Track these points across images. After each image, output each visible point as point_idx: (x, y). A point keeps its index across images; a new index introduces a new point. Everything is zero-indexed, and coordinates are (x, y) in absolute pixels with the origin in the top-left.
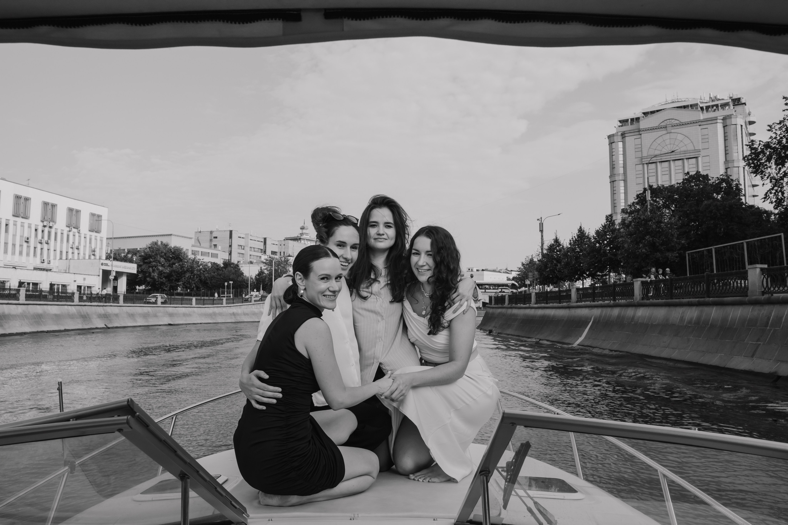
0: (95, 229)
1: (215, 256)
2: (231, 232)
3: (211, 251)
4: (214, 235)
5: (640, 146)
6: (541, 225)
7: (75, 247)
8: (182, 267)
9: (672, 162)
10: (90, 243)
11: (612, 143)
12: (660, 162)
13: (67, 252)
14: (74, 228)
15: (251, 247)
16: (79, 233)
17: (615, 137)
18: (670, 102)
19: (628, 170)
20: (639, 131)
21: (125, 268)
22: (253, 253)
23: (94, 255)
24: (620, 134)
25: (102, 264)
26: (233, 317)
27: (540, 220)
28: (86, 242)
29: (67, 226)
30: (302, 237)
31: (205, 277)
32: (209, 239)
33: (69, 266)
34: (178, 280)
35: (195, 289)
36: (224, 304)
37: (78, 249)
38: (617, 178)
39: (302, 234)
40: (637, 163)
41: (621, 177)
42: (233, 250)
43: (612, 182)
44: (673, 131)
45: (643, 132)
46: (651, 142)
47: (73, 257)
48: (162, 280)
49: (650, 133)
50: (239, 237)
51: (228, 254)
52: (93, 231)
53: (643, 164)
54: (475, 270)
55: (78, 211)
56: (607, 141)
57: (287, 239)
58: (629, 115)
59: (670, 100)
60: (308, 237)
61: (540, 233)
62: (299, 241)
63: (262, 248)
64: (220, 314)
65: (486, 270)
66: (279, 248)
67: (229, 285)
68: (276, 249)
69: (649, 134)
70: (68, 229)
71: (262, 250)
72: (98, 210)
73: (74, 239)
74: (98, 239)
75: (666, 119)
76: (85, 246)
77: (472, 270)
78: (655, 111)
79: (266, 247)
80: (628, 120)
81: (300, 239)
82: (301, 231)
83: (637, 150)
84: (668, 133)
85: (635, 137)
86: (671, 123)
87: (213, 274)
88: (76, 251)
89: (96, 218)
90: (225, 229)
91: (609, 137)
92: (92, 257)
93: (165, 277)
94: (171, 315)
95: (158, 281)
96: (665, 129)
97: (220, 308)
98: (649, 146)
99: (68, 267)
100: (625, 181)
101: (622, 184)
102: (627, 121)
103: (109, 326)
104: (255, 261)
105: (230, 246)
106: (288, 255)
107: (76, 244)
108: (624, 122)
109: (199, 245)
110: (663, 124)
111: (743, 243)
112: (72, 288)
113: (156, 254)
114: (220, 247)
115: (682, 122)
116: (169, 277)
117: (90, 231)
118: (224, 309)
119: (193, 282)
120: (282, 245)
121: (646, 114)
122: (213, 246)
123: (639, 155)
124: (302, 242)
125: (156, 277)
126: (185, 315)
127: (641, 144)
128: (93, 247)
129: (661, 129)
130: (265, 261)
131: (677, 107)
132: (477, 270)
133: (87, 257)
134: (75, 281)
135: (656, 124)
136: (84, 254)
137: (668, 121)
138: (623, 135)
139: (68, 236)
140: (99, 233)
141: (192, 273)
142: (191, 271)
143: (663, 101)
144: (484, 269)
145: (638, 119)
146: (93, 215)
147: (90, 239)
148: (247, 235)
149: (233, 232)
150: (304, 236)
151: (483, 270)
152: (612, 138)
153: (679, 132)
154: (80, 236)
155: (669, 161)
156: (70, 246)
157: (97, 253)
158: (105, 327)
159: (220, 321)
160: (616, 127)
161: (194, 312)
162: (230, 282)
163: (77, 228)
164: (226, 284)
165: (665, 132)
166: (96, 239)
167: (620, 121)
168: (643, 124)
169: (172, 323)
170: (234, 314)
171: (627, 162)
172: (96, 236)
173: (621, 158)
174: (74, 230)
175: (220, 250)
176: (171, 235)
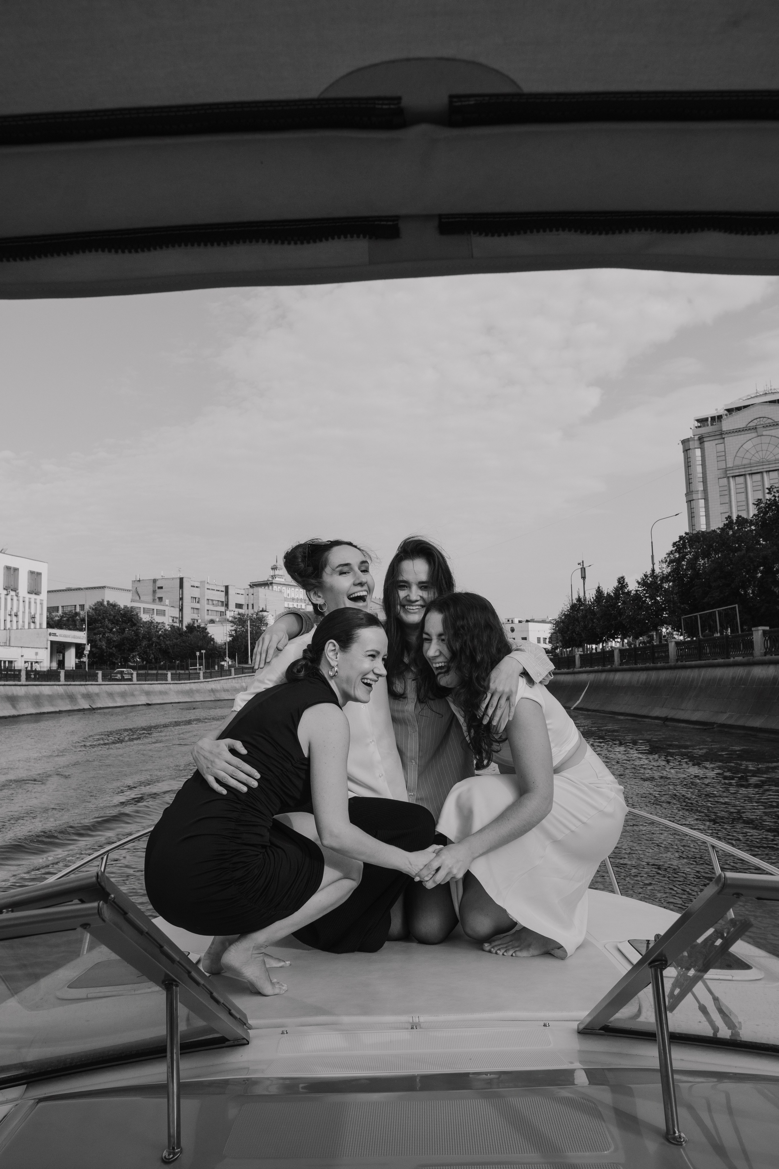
0: (34, 591)
1: (162, 613)
2: (181, 580)
3: (156, 607)
4: (159, 584)
5: (723, 454)
6: (583, 570)
7: (13, 613)
8: (137, 634)
9: (765, 474)
10: (30, 608)
11: (687, 450)
12: (749, 474)
13: (5, 620)
14: (12, 590)
15: (208, 600)
16: (17, 596)
17: (691, 443)
18: (761, 394)
19: (708, 485)
20: (721, 435)
21: (74, 637)
22: (211, 607)
23: (34, 622)
24: (696, 438)
25: (50, 634)
26: (212, 694)
27: (582, 564)
28: (24, 607)
29: (4, 589)
30: (274, 581)
31: (167, 645)
32: (152, 590)
33: (10, 637)
34: (132, 650)
35: (153, 660)
36: (202, 679)
37: (16, 615)
38: (695, 496)
39: (273, 577)
40: (720, 476)
41: (700, 495)
42: (184, 604)
43: (689, 501)
44: (764, 433)
45: (726, 436)
46: (738, 449)
47: (11, 626)
48: (111, 651)
49: (736, 437)
50: (192, 586)
51: (178, 610)
52: (32, 593)
53: (728, 477)
54: (516, 621)
55: (16, 570)
56: (681, 447)
57: (253, 585)
58: (709, 412)
59: (761, 390)
60: (283, 580)
61: (582, 581)
62: (270, 587)
63: (223, 600)
64: (198, 691)
65: (532, 621)
66: (245, 598)
67: (201, 654)
68: (241, 600)
69: (734, 437)
70: (5, 592)
71: (222, 602)
72: (37, 567)
73: (12, 605)
74: (38, 602)
75: (756, 417)
76: (24, 612)
77: (512, 621)
78: (741, 407)
79: (228, 599)
80: (708, 418)
81: (271, 583)
82: (272, 573)
83: (719, 459)
84: (758, 436)
85: (717, 442)
86: (762, 423)
87: (175, 641)
88: (14, 619)
89: (35, 576)
90: (174, 576)
91: (684, 442)
92: (32, 625)
93: (116, 647)
94: (148, 693)
95: (106, 652)
96: (755, 431)
97: (196, 684)
98: (735, 454)
99: (8, 639)
100: (706, 499)
101: (702, 502)
102: (706, 420)
103: (94, 707)
104: (217, 620)
105: (181, 599)
106: (261, 609)
107: (15, 610)
108: (702, 421)
109: (138, 598)
110: (752, 424)
111: (715, 611)
112: (19, 665)
113: (104, 618)
114: (167, 601)
115: (776, 421)
116: (120, 646)
117: (29, 593)
118: (202, 685)
119: (151, 652)
120: (250, 595)
121: (730, 411)
122: (157, 600)
123: (722, 465)
124: (275, 587)
125: (104, 647)
126: (161, 693)
127: (725, 451)
128: (33, 613)
129: (750, 432)
130: (230, 619)
131: (770, 402)
132: (520, 622)
133: (26, 627)
134: (22, 656)
135: (742, 425)
136: (23, 622)
137: (758, 420)
138: (701, 440)
139: (6, 599)
140: (38, 595)
141: (149, 641)
142: (148, 638)
143: (752, 392)
144: (529, 619)
145: (720, 417)
146: (32, 573)
147: (30, 603)
148: (202, 582)
149: (184, 580)
150: (277, 579)
151: (527, 621)
152: (686, 444)
153: (773, 434)
154: (18, 600)
155: (762, 473)
156: (8, 612)
157: (37, 620)
158: (90, 707)
159: (198, 698)
160: (693, 428)
161: (170, 689)
162: (202, 651)
163: (15, 590)
164: (198, 654)
165: (754, 435)
166: (35, 603)
167: (698, 421)
168: (727, 425)
169: (150, 703)
170: (213, 691)
171: (708, 475)
172: (35, 599)
173: (699, 469)
174: (13, 593)
175: (167, 605)
176: (103, 587)
